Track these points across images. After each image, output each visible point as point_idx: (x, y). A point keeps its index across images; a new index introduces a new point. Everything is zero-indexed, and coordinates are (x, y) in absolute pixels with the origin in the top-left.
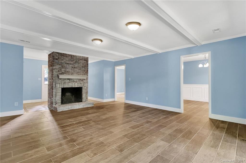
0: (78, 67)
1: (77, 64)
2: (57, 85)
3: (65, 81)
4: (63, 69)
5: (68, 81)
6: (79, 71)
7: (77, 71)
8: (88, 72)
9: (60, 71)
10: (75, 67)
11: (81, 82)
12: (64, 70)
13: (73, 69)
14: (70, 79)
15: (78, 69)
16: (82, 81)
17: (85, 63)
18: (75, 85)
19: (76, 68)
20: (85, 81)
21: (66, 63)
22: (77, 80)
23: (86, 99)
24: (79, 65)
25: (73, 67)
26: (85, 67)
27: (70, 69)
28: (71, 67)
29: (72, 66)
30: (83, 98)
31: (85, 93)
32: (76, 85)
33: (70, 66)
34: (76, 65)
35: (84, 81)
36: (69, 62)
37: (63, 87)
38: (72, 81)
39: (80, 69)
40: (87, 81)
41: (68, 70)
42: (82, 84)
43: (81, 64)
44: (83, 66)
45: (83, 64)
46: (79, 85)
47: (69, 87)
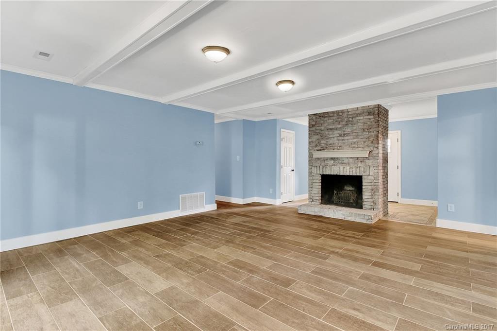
0: (352, 133)
1: (350, 125)
2: (313, 168)
3: (326, 162)
4: (323, 142)
5: (333, 161)
6: (355, 140)
7: (351, 141)
9: (318, 144)
10: (344, 134)
11: (360, 164)
12: (325, 142)
13: (340, 138)
14: (334, 158)
15: (352, 137)
16: (361, 162)
17: (370, 119)
18: (344, 170)
19: (348, 134)
20: (371, 161)
21: (328, 130)
22: (351, 160)
23: (372, 204)
24: (355, 128)
25: (340, 135)
26: (371, 130)
27: (336, 139)
28: (337, 135)
29: (339, 132)
30: (365, 200)
31: (370, 191)
32: (348, 171)
33: (336, 132)
34: (348, 130)
35: (367, 161)
36: (334, 127)
37: (322, 173)
38: (340, 161)
39: (357, 137)
40: (376, 161)
41: (331, 142)
42: (362, 169)
43: (359, 124)
44: (365, 127)
45: (365, 123)
46: (354, 171)
47: (332, 174)
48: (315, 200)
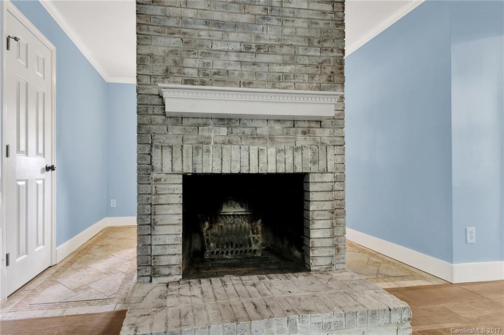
0: (281, 46)
1: (275, 22)
2: (156, 153)
3: (204, 132)
4: (190, 62)
5: (224, 131)
6: (287, 69)
7: (277, 68)
8: (343, 73)
9: (174, 70)
10: (259, 48)
11: (301, 141)
12: (198, 63)
13: (248, 58)
15: (279, 58)
16: (304, 133)
17: (324, 13)
18: (263, 158)
19: (266, 49)
20: (327, 132)
21: (207, 23)
22: (278, 127)
23: (333, 251)
24: (287, 31)
25: (248, 48)
26: (326, 45)
27: (233, 57)
28: (238, 47)
29: (243, 37)
30: (317, 243)
31: (327, 215)
32: (272, 160)
33: (233, 36)
34: (269, 35)
35: (318, 131)
36: (226, 17)
37: (189, 170)
38: (248, 131)
39: (293, 59)
40: (338, 132)
41: (218, 65)
42: (308, 154)
43: (299, 23)
44: (313, 33)
45: (312, 22)
46: (290, 161)
47: (226, 170)
48: (165, 271)
